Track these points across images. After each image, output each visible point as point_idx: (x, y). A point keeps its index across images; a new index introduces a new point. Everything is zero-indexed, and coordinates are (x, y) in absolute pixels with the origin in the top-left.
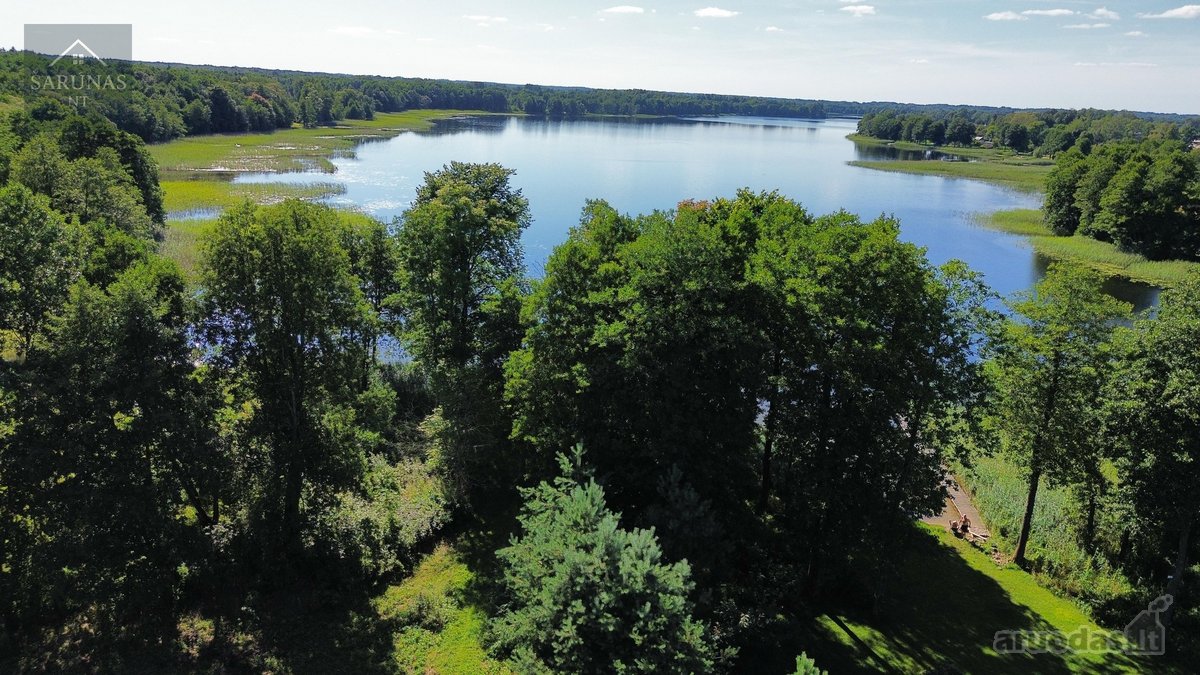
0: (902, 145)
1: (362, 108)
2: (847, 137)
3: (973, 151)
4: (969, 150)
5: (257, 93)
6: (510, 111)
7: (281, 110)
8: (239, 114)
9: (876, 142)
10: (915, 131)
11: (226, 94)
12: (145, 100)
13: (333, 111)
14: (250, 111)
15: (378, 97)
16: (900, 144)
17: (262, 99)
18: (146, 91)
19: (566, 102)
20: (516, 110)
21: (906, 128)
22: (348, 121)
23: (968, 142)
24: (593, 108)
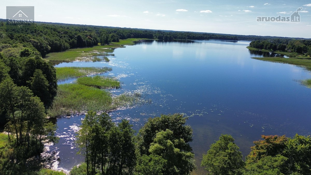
0: (264, 51)
1: (116, 39)
2: (247, 47)
3: (285, 53)
4: (284, 53)
5: (89, 36)
6: (154, 38)
7: (95, 41)
8: (84, 42)
9: (255, 49)
10: (268, 47)
11: (81, 37)
12: (60, 39)
13: (109, 40)
14: (87, 41)
15: (120, 35)
17: (90, 38)
18: (60, 36)
19: (168, 36)
20: (155, 38)
21: (265, 46)
22: (112, 43)
23: (284, 50)
24: (175, 38)
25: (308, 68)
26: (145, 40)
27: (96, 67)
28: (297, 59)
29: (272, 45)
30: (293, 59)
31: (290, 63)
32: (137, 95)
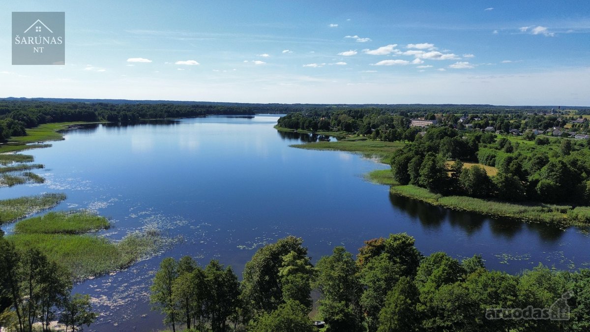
1: (19, 129)
3: (330, 133)
6: (98, 121)
9: (288, 130)
10: (305, 125)
13: (4, 133)
15: (23, 120)
16: (300, 131)
19: (129, 113)
20: (101, 120)
21: (301, 124)
22: (14, 138)
23: (328, 129)
24: (143, 116)
25: (366, 155)
26: (81, 125)
27: (31, 197)
28: (349, 142)
29: (310, 122)
30: (344, 143)
31: (342, 150)
32: (153, 234)
